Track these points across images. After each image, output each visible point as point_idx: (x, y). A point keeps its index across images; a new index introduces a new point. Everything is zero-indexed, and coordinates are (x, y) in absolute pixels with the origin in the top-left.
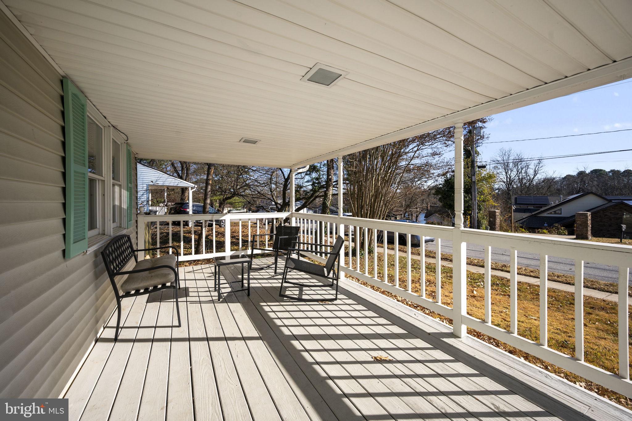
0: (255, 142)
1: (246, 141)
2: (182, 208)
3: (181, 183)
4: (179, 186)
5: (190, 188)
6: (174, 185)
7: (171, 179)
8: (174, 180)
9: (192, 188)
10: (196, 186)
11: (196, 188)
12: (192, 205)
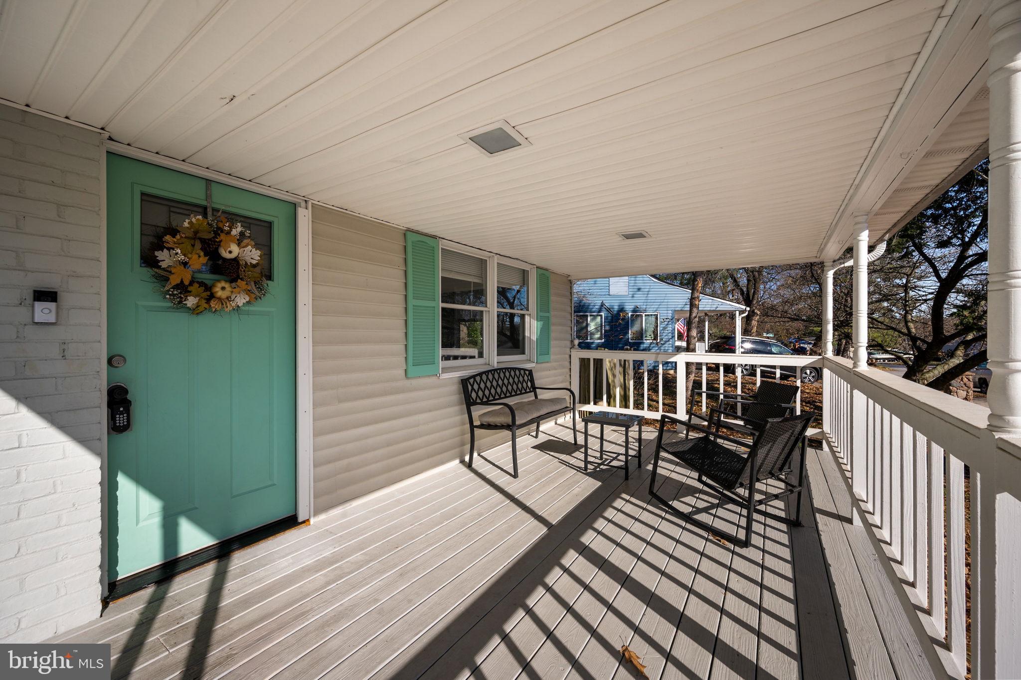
0: (640, 236)
1: (628, 237)
2: (727, 345)
3: (722, 305)
4: (719, 310)
5: (737, 313)
6: (712, 309)
7: (707, 301)
8: (711, 301)
9: (741, 312)
10: (748, 309)
11: (749, 311)
12: (740, 339)
